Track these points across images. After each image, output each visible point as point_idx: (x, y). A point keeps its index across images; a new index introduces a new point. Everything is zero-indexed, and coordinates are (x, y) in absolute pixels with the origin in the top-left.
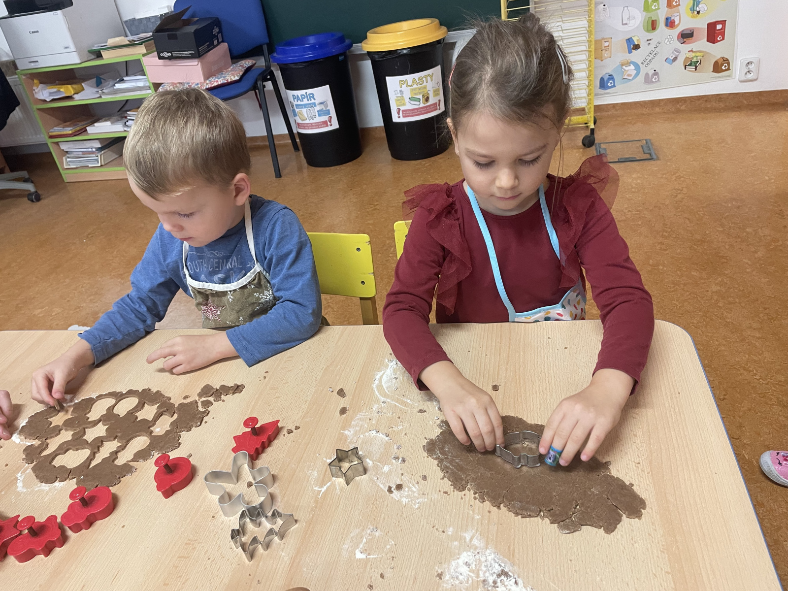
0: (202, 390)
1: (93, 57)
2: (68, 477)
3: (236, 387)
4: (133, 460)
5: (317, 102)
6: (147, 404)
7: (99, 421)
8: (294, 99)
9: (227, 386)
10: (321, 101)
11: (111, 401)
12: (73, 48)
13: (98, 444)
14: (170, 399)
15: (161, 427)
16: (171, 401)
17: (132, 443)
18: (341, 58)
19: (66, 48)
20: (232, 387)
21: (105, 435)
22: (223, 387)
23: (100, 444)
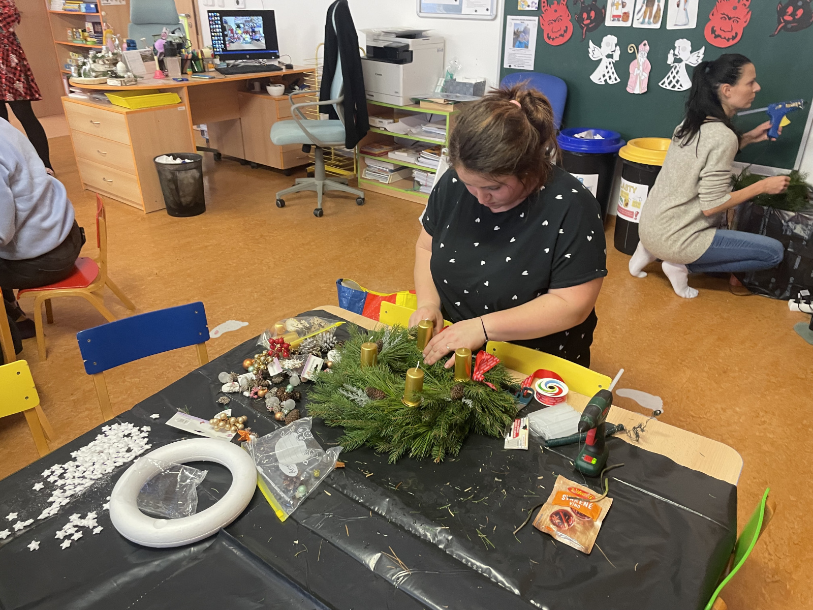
1: (413, 103)
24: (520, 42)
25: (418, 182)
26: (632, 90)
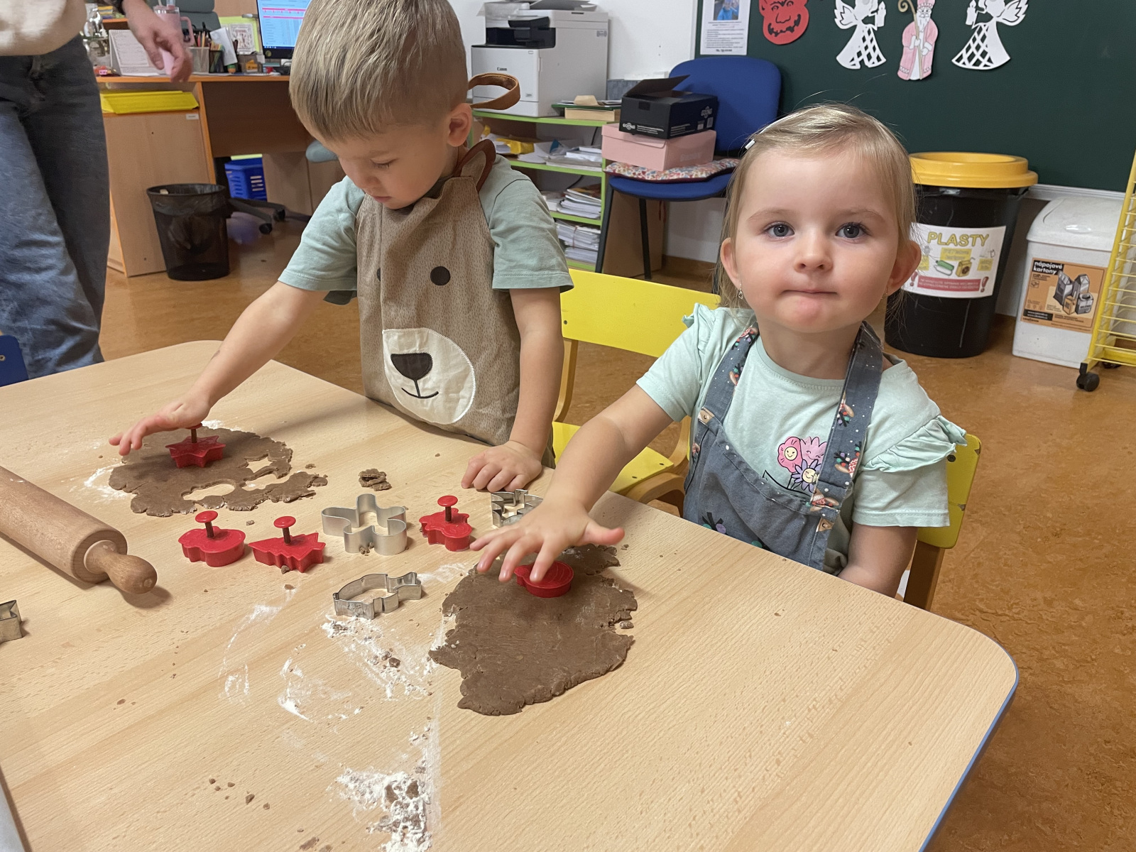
1: (556, 114)
4: (198, 501)
12: (535, 98)
15: (258, 484)
17: (215, 487)
19: (529, 95)
24: (725, 11)
26: (907, 75)
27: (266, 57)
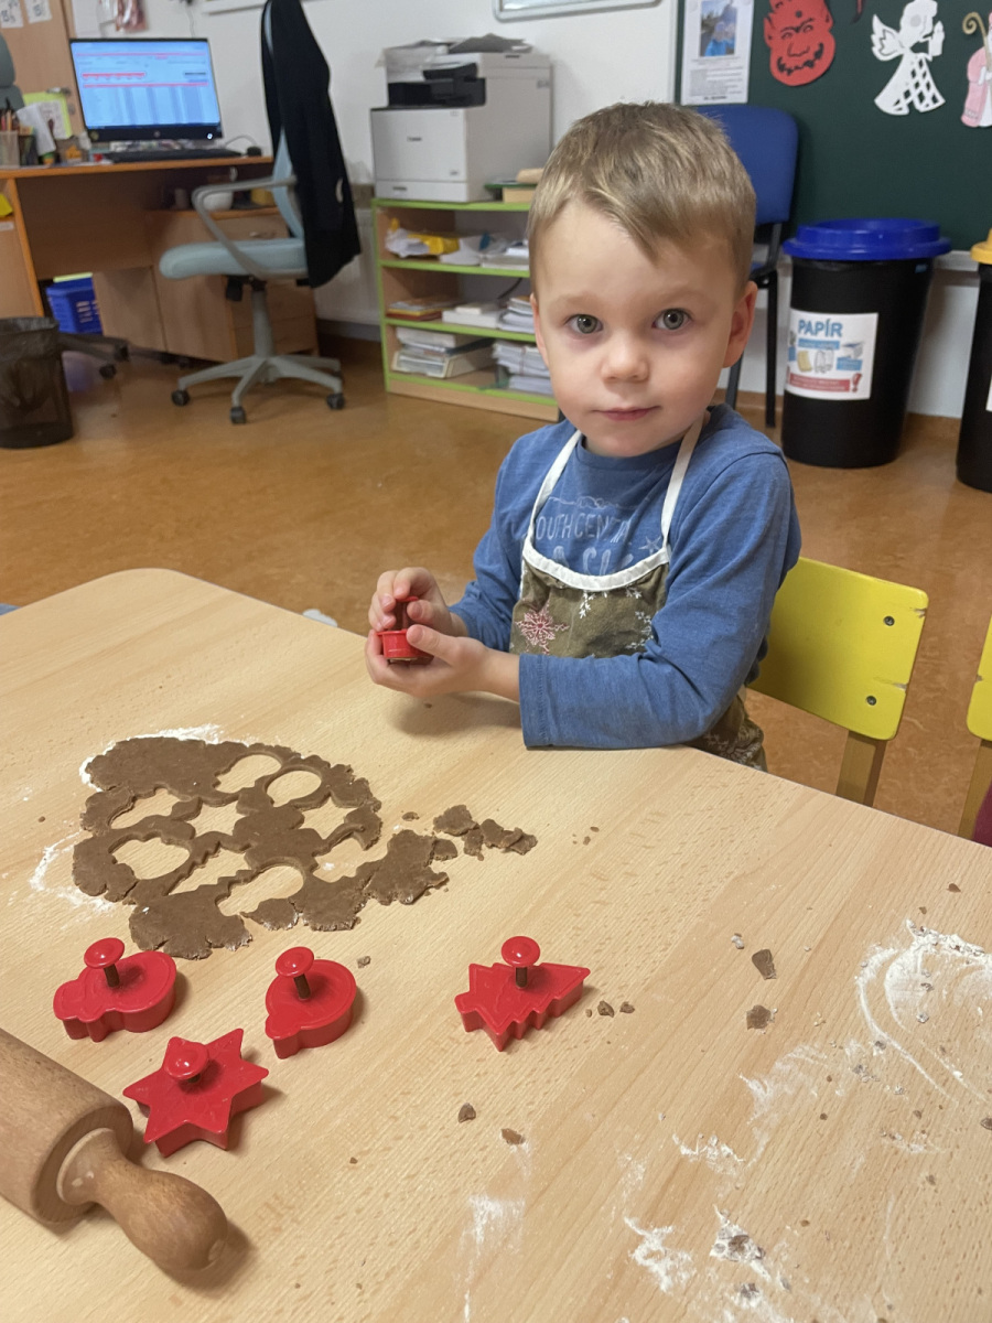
0: (447, 813)
1: (489, 196)
2: (125, 896)
3: (517, 838)
4: (254, 916)
5: (844, 340)
6: (333, 800)
7: (233, 798)
8: (801, 327)
9: (499, 827)
10: (851, 341)
11: (271, 765)
12: (463, 176)
13: (207, 848)
14: (378, 805)
15: (339, 864)
16: (379, 814)
17: (268, 875)
18: (920, 268)
19: (454, 173)
20: (509, 833)
21: (230, 833)
22: (490, 824)
23: (211, 850)
24: (716, 43)
25: (505, 369)
26: (974, 120)
27: (93, 141)
